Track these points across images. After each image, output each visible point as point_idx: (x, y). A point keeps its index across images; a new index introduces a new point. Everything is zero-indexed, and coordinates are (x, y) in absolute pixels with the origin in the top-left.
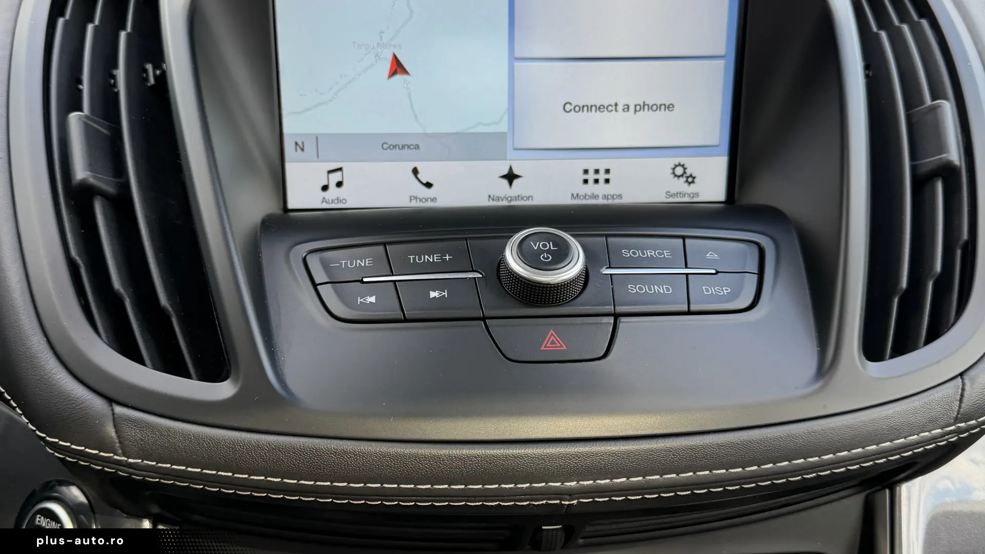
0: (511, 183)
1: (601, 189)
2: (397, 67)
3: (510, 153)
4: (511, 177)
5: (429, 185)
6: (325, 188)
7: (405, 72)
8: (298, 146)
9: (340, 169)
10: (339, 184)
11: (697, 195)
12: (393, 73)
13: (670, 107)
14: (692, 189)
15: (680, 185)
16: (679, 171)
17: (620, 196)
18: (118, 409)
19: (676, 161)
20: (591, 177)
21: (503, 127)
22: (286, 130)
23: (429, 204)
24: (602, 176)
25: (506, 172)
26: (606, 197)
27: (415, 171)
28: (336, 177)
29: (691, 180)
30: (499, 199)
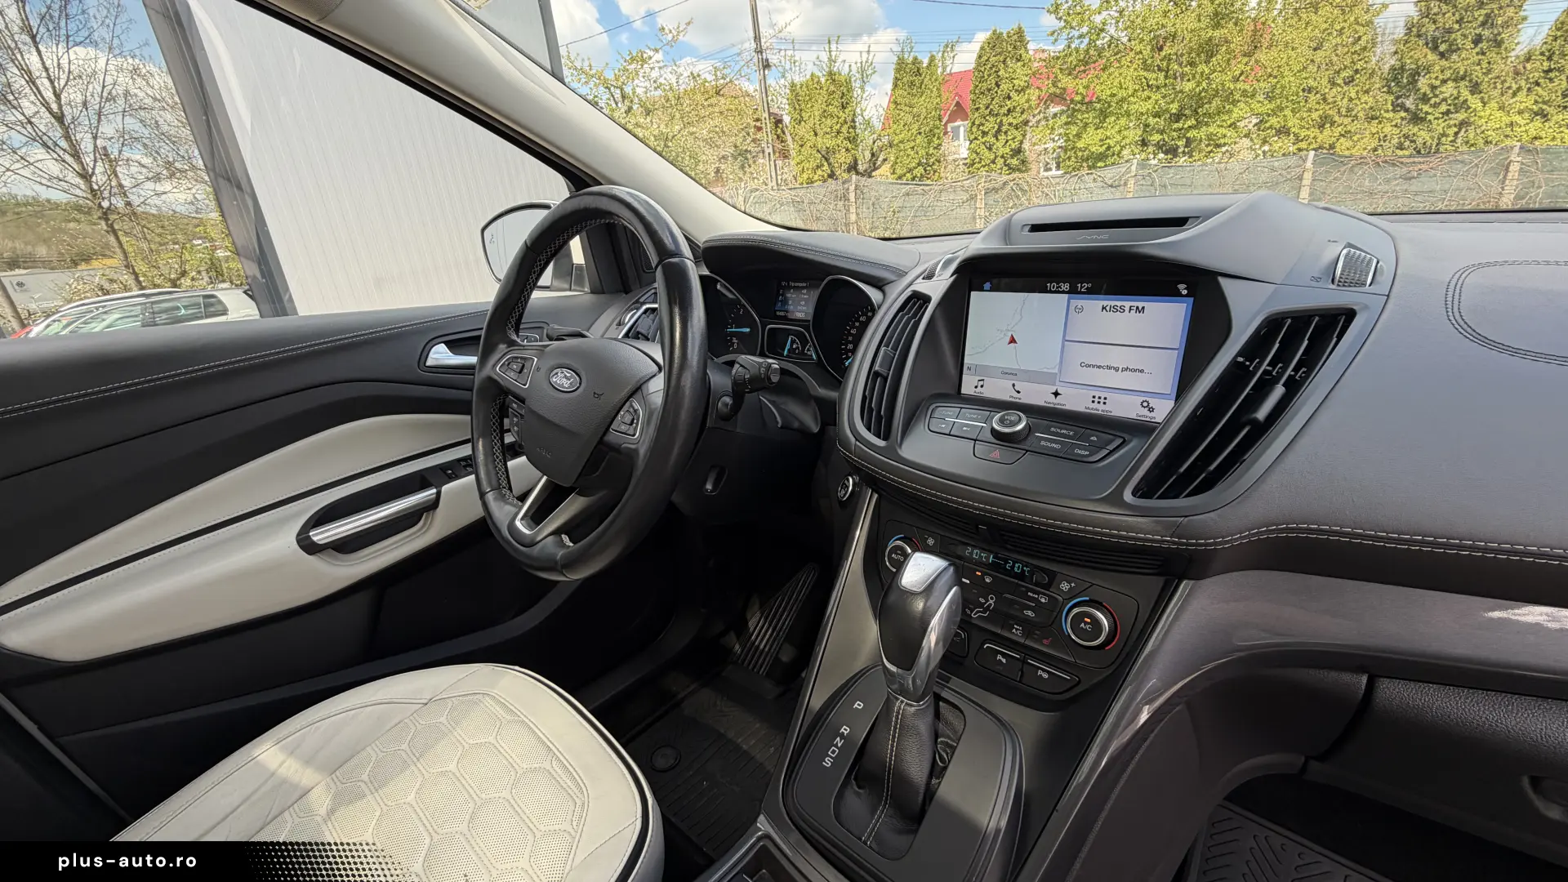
0: (1056, 397)
1: (1101, 407)
2: (1013, 341)
3: (1057, 383)
4: (1056, 394)
5: (1018, 392)
6: (976, 387)
7: (1015, 342)
8: (969, 369)
9: (983, 380)
10: (982, 386)
11: (1155, 418)
12: (1011, 342)
13: (1142, 371)
14: (1152, 414)
15: (1145, 412)
16: (1145, 404)
17: (1111, 412)
18: (858, 443)
19: (1144, 399)
20: (1102, 401)
21: (1056, 371)
22: (966, 361)
23: (1017, 400)
24: (1096, 400)
25: (1054, 391)
26: (1103, 411)
27: (1014, 385)
28: (981, 383)
29: (1151, 410)
30: (1049, 403)
